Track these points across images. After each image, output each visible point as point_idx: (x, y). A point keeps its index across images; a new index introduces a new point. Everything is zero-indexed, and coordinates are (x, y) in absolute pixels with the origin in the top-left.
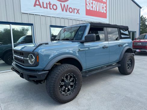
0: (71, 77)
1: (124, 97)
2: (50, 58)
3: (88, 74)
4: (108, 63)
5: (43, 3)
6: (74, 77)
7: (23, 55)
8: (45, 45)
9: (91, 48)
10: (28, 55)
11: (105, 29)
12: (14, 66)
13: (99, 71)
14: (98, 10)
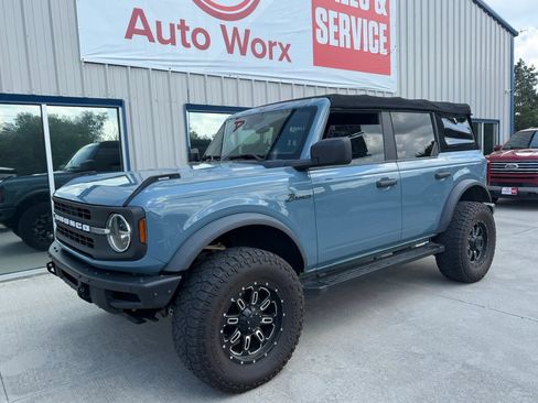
0: (262, 295)
1: (457, 366)
2: (187, 226)
3: (324, 284)
4: (399, 242)
5: (159, 24)
6: (274, 296)
7: (88, 217)
8: (167, 182)
9: (334, 187)
10: (108, 218)
11: (384, 115)
12: (58, 256)
13: (365, 271)
14: (357, 47)
